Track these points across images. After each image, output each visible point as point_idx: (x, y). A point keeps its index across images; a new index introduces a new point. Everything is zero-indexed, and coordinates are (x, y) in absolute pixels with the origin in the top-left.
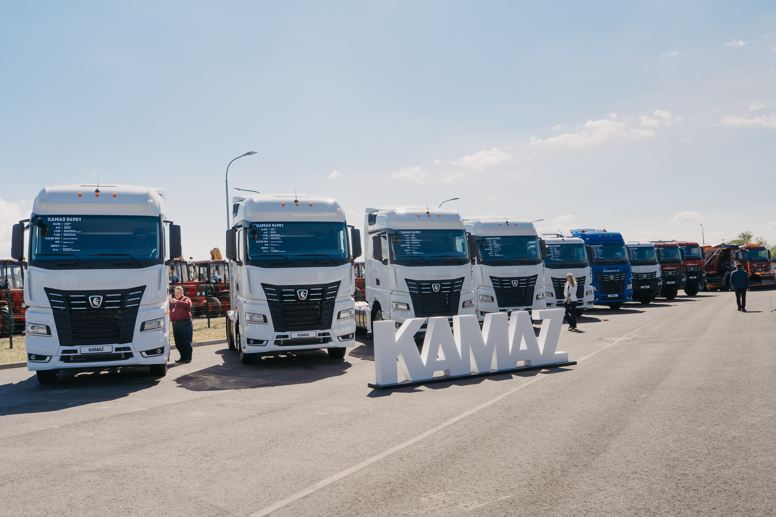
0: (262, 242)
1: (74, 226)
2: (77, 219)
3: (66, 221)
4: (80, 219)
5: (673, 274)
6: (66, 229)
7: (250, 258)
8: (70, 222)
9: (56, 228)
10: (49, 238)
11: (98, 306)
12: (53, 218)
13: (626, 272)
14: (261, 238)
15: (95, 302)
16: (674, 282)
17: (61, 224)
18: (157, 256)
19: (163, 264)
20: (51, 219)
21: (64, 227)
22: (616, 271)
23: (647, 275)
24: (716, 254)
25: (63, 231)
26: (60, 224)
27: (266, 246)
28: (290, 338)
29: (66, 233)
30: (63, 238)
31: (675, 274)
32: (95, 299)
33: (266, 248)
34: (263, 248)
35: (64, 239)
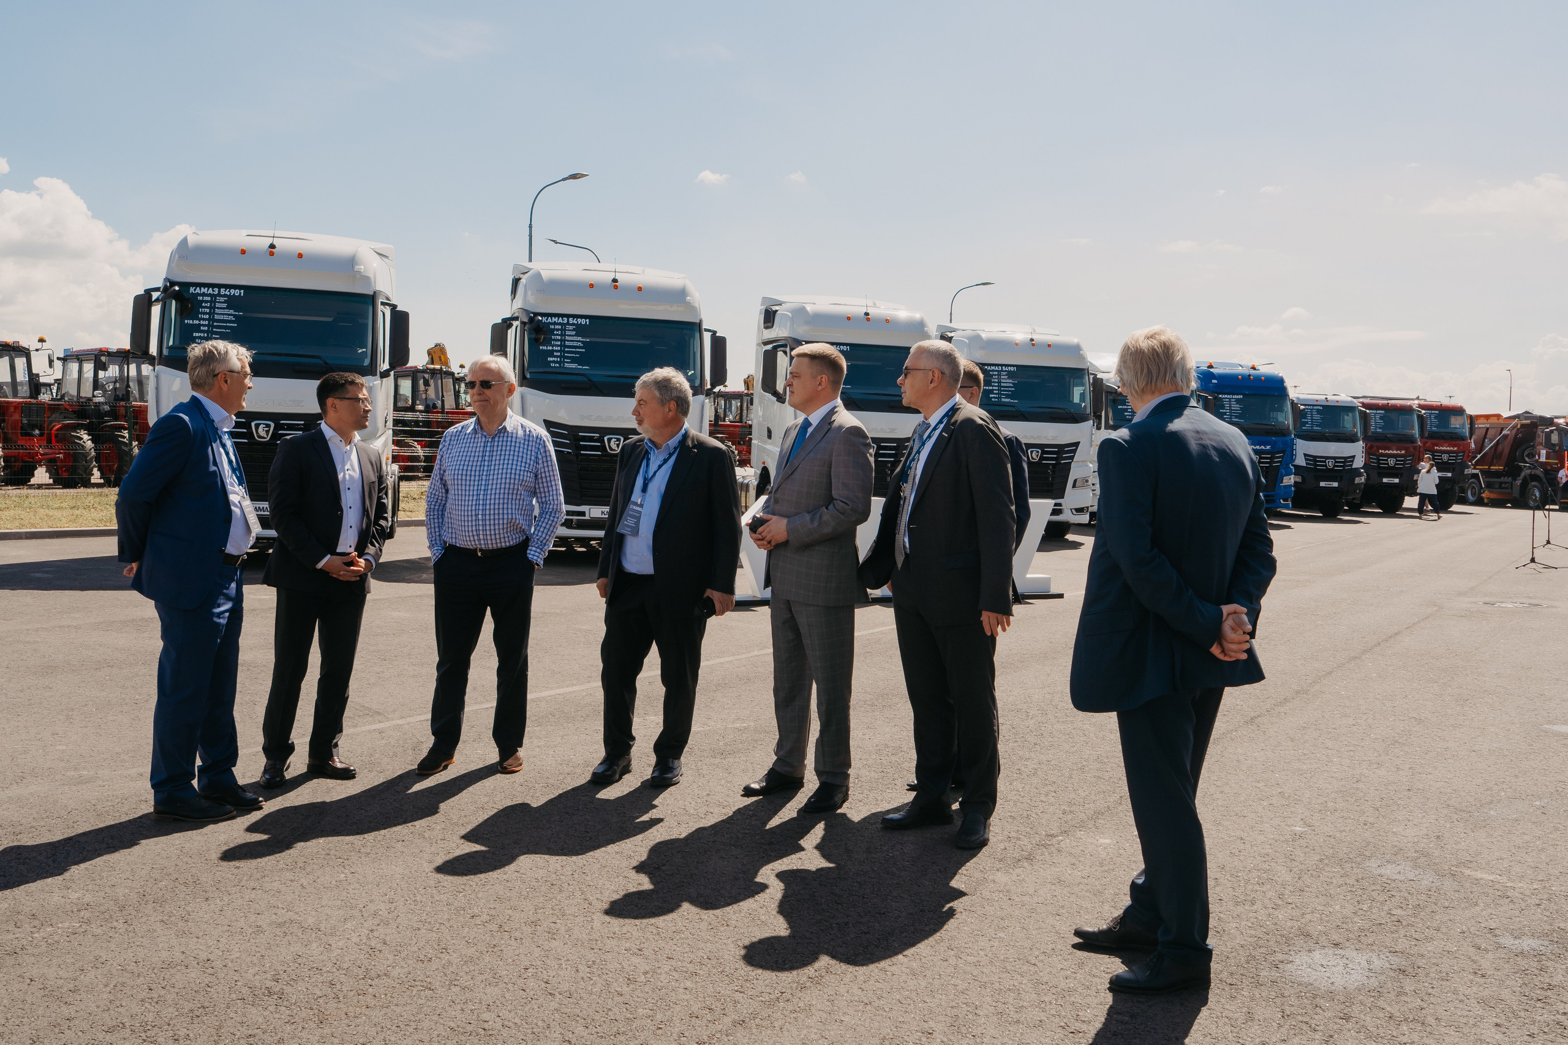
0: (550, 348)
1: (232, 302)
2: (237, 292)
3: (219, 295)
4: (242, 291)
5: (1396, 464)
6: (218, 308)
7: (528, 376)
8: (225, 296)
9: (203, 305)
10: (191, 322)
11: (265, 438)
12: (198, 288)
13: (1283, 452)
14: (548, 342)
15: (262, 431)
16: (1397, 481)
17: (212, 299)
18: (367, 362)
19: (376, 375)
20: (195, 290)
21: (215, 305)
22: (1263, 448)
23: (1336, 462)
24: (1509, 432)
25: (214, 311)
26: (209, 299)
27: (557, 357)
28: (587, 517)
29: (218, 314)
30: (213, 323)
31: (1401, 464)
32: (262, 426)
33: (556, 359)
34: (551, 359)
35: (215, 324)
